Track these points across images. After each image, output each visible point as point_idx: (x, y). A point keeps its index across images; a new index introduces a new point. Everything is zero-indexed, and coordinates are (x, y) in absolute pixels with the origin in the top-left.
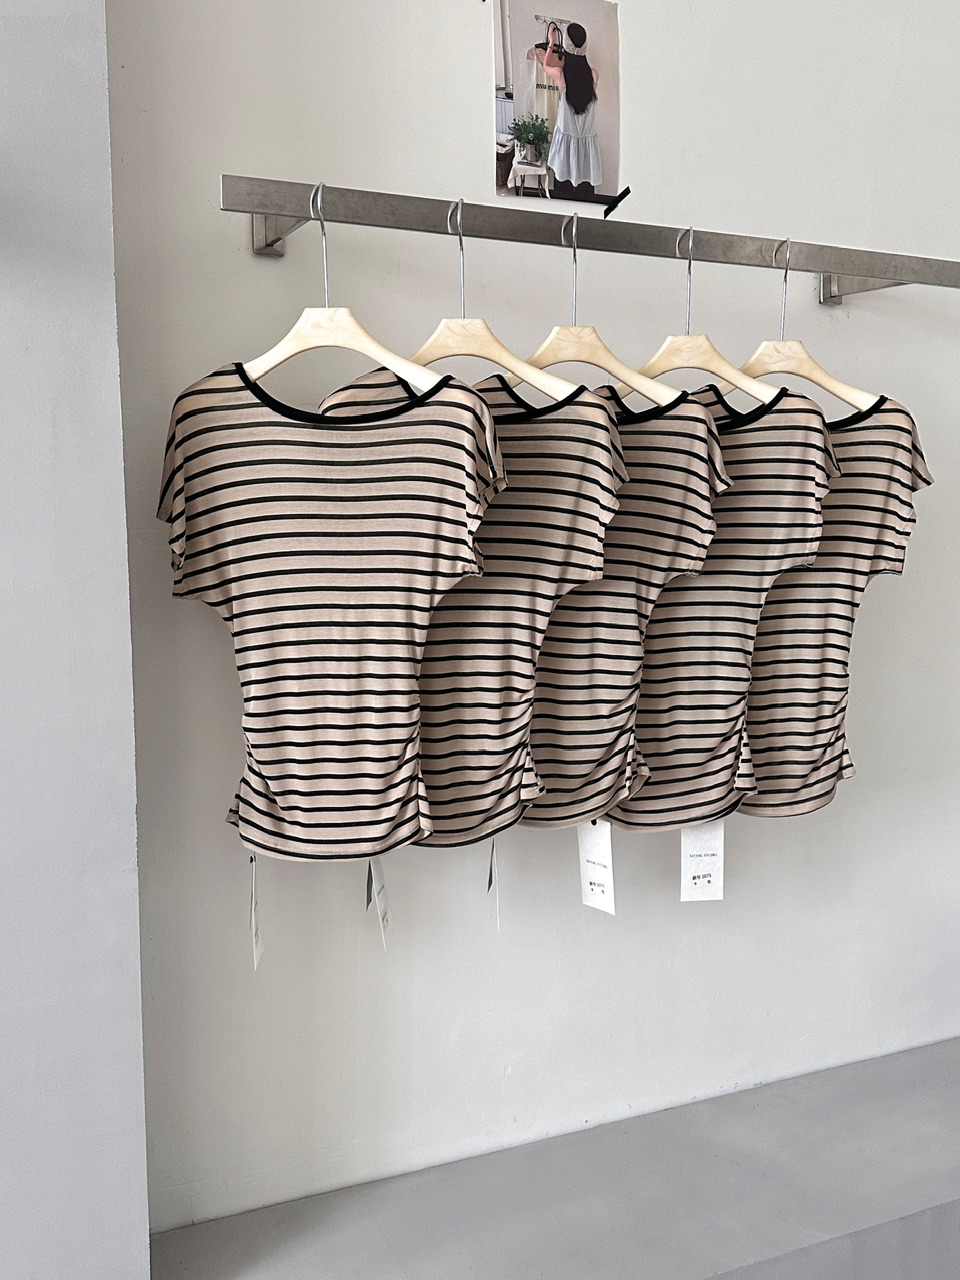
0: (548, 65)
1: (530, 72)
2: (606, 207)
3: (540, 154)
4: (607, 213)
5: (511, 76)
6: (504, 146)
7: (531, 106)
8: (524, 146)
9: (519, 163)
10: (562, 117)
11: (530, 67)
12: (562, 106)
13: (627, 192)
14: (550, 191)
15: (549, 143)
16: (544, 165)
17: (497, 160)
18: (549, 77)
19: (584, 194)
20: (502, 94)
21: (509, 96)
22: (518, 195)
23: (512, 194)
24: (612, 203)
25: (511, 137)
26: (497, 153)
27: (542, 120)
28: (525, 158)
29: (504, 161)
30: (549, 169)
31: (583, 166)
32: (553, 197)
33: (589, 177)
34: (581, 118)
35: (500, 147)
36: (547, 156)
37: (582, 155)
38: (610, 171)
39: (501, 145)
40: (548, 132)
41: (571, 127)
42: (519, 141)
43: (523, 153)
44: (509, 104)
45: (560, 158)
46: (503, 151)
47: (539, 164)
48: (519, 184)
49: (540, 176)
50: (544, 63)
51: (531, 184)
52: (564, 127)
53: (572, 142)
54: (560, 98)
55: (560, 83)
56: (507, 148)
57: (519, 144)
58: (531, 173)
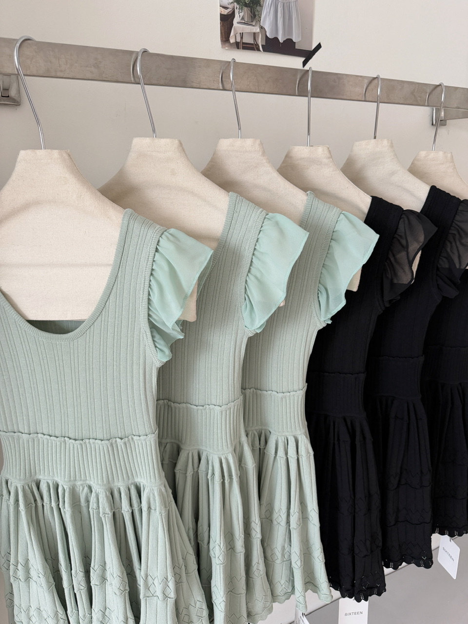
2: (303, 59)
3: (255, 16)
4: (305, 63)
6: (226, 8)
8: (242, 9)
9: (238, 23)
13: (319, 46)
14: (262, 45)
15: (261, 6)
16: (258, 25)
17: (221, 20)
19: (287, 48)
22: (238, 48)
23: (234, 48)
24: (308, 55)
25: (232, 1)
26: (221, 15)
28: (243, 19)
29: (227, 21)
30: (262, 28)
31: (288, 27)
32: (265, 50)
33: (292, 36)
35: (223, 10)
36: (260, 17)
37: (287, 17)
38: (307, 30)
39: (223, 7)
42: (238, 3)
43: (242, 14)
45: (270, 19)
46: (225, 12)
47: (254, 24)
48: (239, 40)
49: (254, 34)
51: (248, 40)
53: (279, 5)
56: (229, 10)
57: (238, 6)
58: (248, 31)
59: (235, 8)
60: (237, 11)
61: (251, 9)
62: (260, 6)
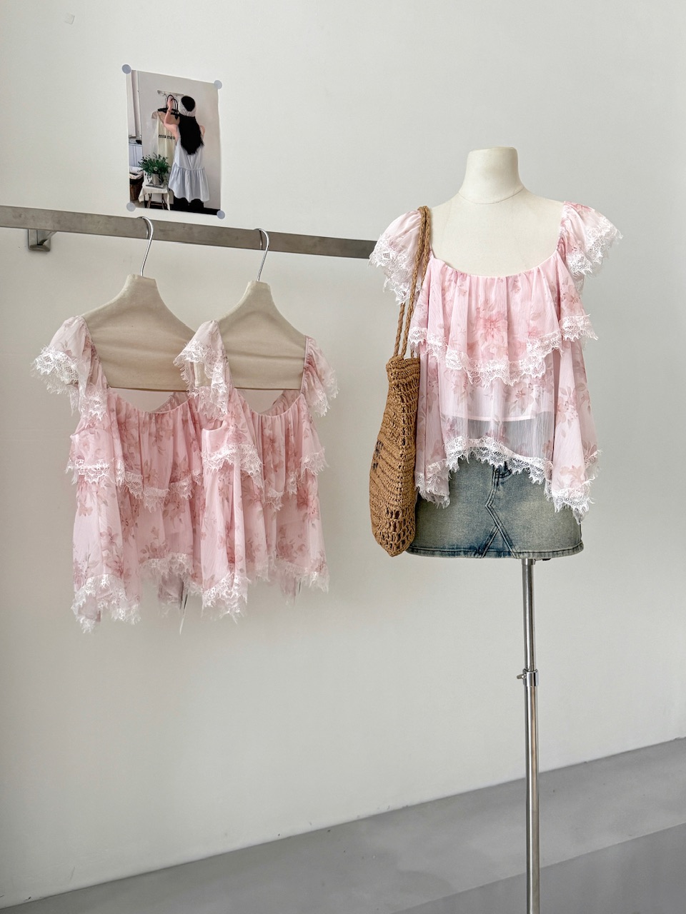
0: (168, 123)
1: (154, 127)
3: (163, 181)
5: (140, 130)
7: (155, 149)
8: (150, 175)
9: (147, 186)
10: (178, 156)
11: (154, 123)
12: (178, 150)
15: (169, 173)
17: (130, 184)
18: (168, 131)
19: (197, 207)
21: (139, 142)
22: (146, 206)
23: (142, 206)
25: (141, 169)
26: (131, 179)
27: (164, 158)
29: (136, 185)
31: (195, 187)
33: (200, 194)
34: (192, 157)
36: (168, 182)
37: (194, 182)
39: (133, 174)
40: (168, 166)
41: (185, 163)
42: (147, 171)
43: (150, 179)
44: (139, 147)
45: (177, 183)
46: (135, 177)
47: (162, 187)
48: (147, 199)
49: (163, 194)
50: (165, 121)
51: (156, 199)
52: (180, 163)
53: (186, 173)
54: (176, 144)
55: (177, 135)
56: (138, 176)
58: (156, 192)
59: (144, 174)
60: (145, 178)
61: (159, 175)
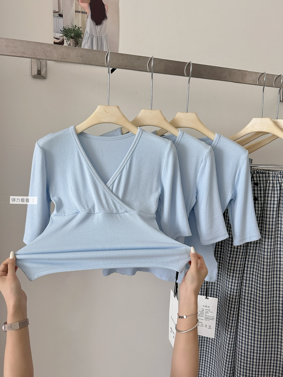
0: (82, 2)
1: (72, 5)
2: (112, 69)
3: (78, 43)
4: (112, 71)
5: (61, 7)
6: (58, 39)
7: (73, 21)
10: (89, 26)
11: (72, 2)
12: (89, 22)
18: (82, 8)
20: (57, 14)
21: (61, 16)
25: (62, 35)
26: (54, 42)
27: (78, 27)
28: (69, 45)
31: (100, 48)
34: (99, 27)
35: (56, 40)
36: (81, 44)
37: (100, 45)
39: (56, 38)
40: (81, 33)
41: (94, 31)
42: (66, 37)
43: (68, 42)
44: (60, 19)
45: (88, 46)
46: (58, 41)
47: (77, 48)
50: (79, 1)
52: (90, 31)
53: (94, 38)
54: (88, 17)
55: (88, 11)
56: (60, 40)
57: (66, 38)
59: (64, 39)
60: (65, 41)
61: (75, 40)
62: (81, 38)
